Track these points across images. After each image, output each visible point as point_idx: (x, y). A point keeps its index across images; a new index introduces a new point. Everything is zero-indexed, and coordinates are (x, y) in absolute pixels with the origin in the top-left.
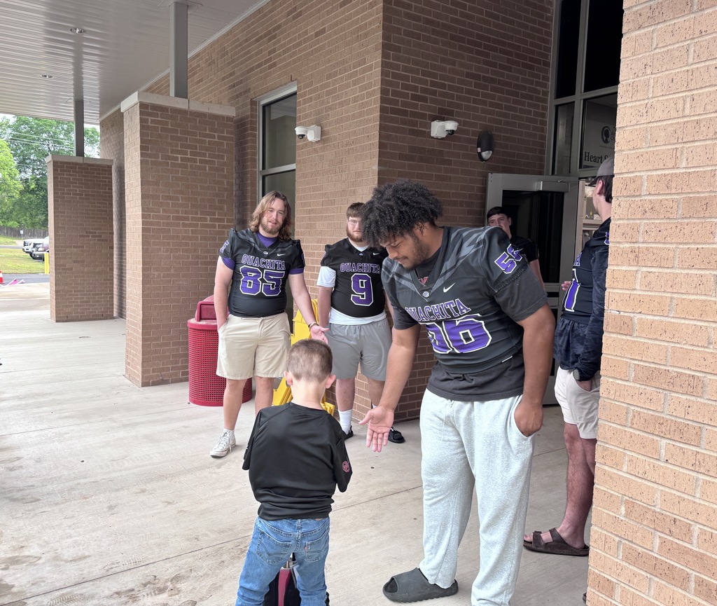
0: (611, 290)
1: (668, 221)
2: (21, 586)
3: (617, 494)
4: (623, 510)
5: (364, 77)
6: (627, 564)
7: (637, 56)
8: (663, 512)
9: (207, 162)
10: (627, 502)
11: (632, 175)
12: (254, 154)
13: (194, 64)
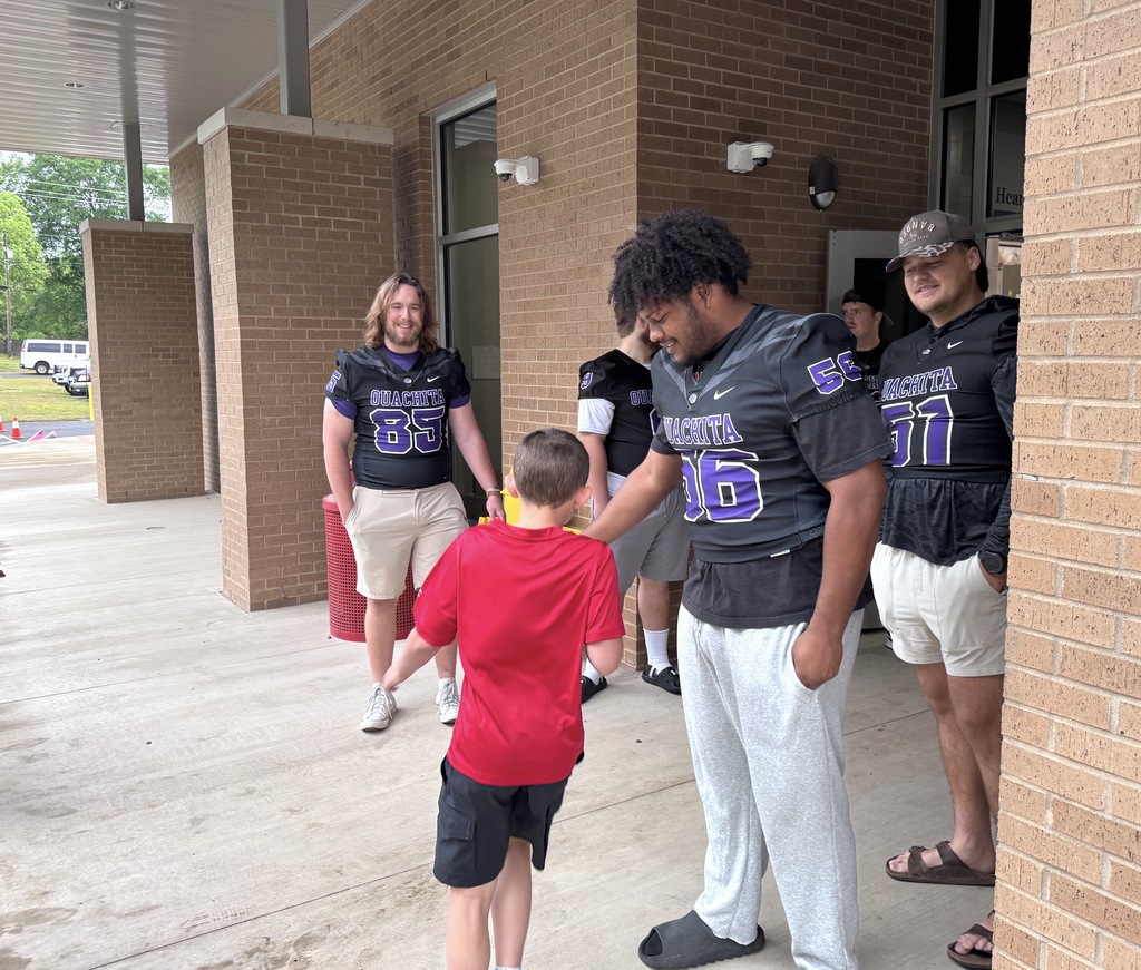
0: (1022, 440)
1: (1117, 318)
2: (42, 960)
3: (1039, 790)
4: (1050, 816)
5: (608, 72)
6: (1058, 910)
7: (1059, 30)
8: (1118, 821)
9: (347, 225)
10: (1056, 804)
11: (1053, 239)
12: (429, 208)
13: (323, 55)
